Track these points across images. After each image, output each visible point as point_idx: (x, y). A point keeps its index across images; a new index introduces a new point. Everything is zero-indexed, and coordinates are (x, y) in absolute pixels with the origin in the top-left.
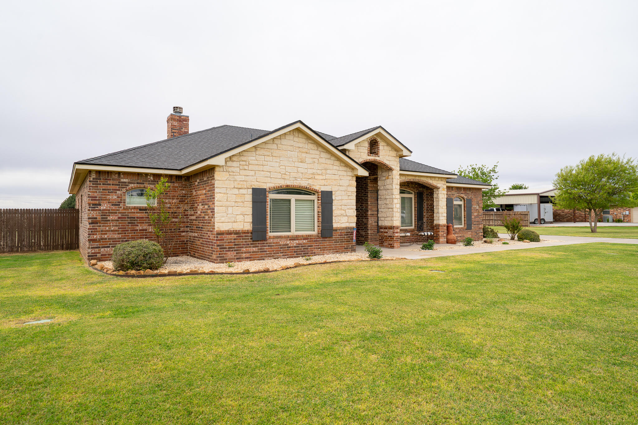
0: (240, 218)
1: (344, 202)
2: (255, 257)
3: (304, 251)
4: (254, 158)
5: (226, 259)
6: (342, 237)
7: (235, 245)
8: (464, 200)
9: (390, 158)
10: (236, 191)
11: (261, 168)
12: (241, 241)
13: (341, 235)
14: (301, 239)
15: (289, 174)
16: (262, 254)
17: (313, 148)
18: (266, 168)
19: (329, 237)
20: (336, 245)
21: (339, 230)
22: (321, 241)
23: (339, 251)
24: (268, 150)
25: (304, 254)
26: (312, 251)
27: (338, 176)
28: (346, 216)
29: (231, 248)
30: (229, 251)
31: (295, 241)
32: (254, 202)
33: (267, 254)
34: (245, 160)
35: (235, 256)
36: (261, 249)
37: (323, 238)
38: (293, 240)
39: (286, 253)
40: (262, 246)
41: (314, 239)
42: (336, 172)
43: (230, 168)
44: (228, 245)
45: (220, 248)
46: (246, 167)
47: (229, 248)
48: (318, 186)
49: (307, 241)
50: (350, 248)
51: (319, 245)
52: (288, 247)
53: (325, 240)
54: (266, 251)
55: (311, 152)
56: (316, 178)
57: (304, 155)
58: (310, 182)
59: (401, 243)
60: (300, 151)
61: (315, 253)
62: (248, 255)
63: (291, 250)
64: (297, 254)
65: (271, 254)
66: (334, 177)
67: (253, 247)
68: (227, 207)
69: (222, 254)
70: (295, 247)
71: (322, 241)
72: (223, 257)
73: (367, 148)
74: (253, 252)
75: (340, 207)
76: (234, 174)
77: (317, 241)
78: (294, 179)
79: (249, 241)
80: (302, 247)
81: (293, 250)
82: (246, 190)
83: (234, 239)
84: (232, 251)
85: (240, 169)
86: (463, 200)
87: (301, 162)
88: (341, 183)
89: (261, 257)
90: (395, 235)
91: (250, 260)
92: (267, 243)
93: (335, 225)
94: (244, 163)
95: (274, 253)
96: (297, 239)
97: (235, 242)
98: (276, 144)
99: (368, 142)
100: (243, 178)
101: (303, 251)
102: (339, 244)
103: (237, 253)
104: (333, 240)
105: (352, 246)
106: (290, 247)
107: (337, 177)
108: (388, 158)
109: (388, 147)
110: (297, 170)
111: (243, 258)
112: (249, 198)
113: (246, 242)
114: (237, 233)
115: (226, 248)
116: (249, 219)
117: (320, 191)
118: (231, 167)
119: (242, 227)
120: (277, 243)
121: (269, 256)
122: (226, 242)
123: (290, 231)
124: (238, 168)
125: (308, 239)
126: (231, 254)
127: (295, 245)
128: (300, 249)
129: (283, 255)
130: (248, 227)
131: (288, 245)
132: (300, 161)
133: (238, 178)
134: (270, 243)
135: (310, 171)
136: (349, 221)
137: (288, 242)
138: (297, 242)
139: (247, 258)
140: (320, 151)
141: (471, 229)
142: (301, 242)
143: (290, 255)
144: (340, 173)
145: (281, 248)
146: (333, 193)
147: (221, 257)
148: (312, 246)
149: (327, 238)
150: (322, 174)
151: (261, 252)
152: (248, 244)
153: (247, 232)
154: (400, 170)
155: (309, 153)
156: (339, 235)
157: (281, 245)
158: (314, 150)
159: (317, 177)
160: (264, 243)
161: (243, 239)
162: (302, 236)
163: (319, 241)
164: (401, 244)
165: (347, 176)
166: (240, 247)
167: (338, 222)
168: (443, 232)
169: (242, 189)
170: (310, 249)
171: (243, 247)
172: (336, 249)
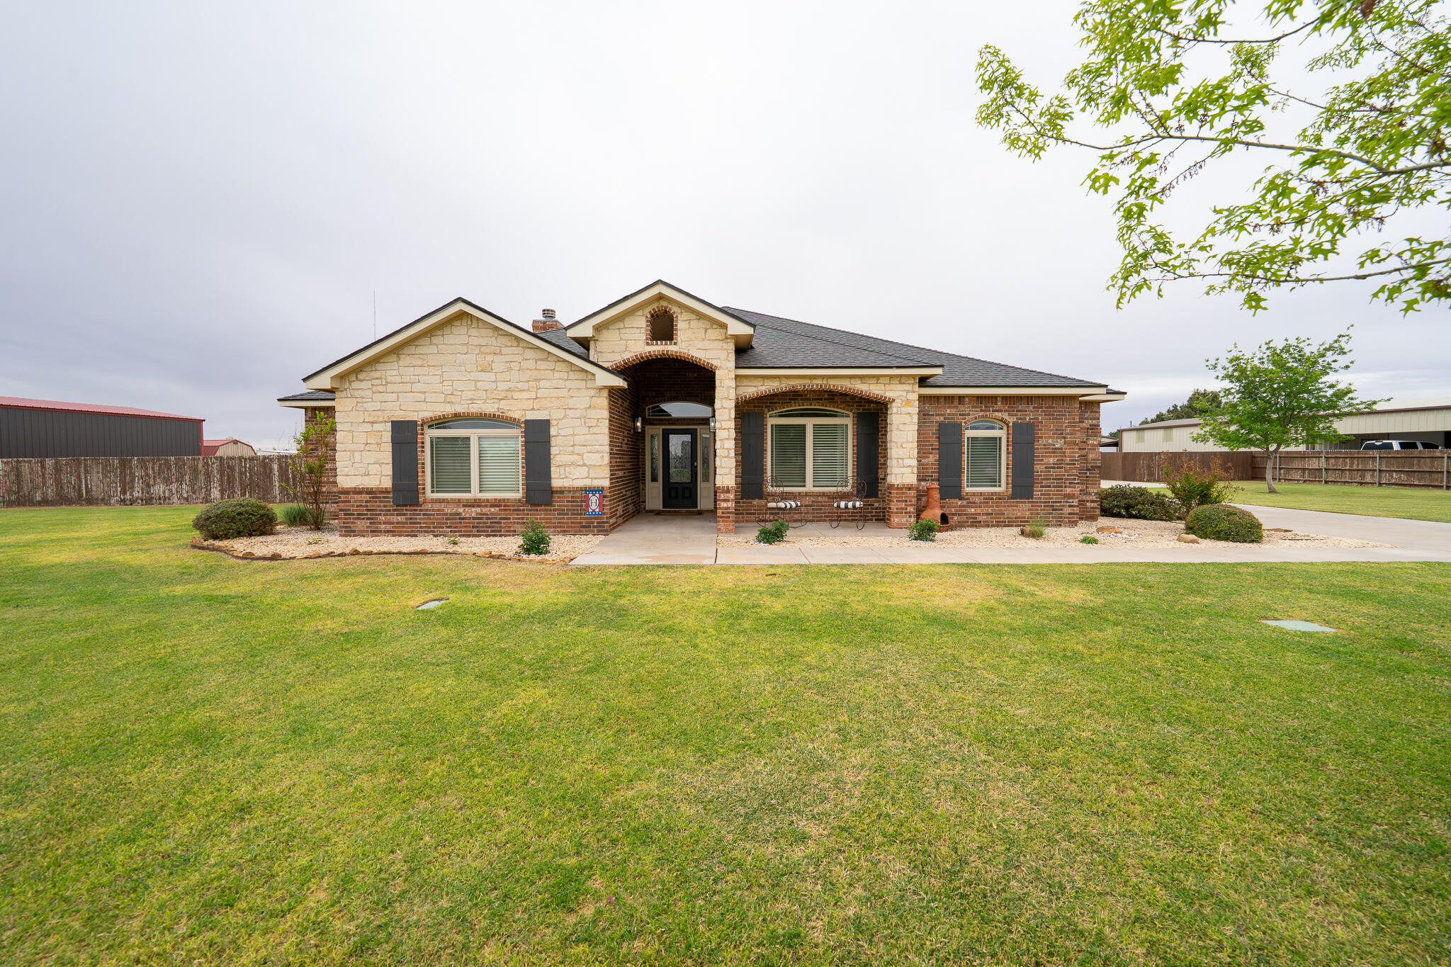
0: (374, 469)
1: (579, 439)
2: (401, 532)
3: (493, 527)
4: (395, 373)
5: (354, 531)
6: (578, 506)
7: (368, 510)
8: (1008, 427)
9: (707, 344)
10: (368, 427)
11: (408, 387)
12: (378, 505)
13: (572, 502)
14: (486, 506)
15: (460, 393)
16: (413, 527)
17: (509, 344)
18: (417, 387)
19: (546, 505)
20: (561, 519)
21: (569, 491)
22: (528, 510)
23: (569, 531)
24: (422, 357)
25: (492, 531)
26: (510, 527)
27: (566, 390)
28: (585, 465)
29: (362, 514)
30: (358, 519)
31: (473, 509)
32: (395, 442)
33: (421, 527)
34: (379, 376)
35: (367, 527)
36: (411, 519)
37: (533, 505)
38: (470, 506)
39: (456, 527)
40: (413, 515)
41: (514, 506)
42: (561, 384)
43: (356, 392)
44: (356, 510)
45: (345, 514)
46: (381, 389)
47: (358, 515)
48: (520, 412)
49: (497, 509)
50: (594, 527)
51: (523, 518)
52: (460, 519)
53: (537, 510)
54: (420, 523)
55: (504, 350)
56: (515, 397)
57: (489, 358)
58: (504, 405)
59: (736, 522)
60: (481, 353)
61: (515, 531)
62: (389, 527)
63: (466, 523)
64: (478, 531)
65: (429, 527)
66: (555, 393)
67: (397, 515)
68: (353, 452)
69: (348, 523)
70: (474, 518)
71: (530, 510)
72: (350, 527)
73: (643, 330)
74: (397, 523)
75: (571, 449)
76: (364, 400)
77: (520, 510)
78: (470, 402)
79: (391, 506)
80: (487, 519)
81: (469, 523)
82: (383, 424)
83: (366, 502)
84: (363, 519)
85: (373, 392)
86: (1005, 428)
87: (482, 371)
88: (571, 403)
89: (412, 531)
90: (720, 504)
91: (394, 536)
92: (421, 510)
93: (556, 483)
94: (378, 382)
95: (434, 527)
96: (478, 506)
97: (367, 506)
98: (435, 344)
99: (647, 317)
100: (378, 406)
101: (489, 527)
102: (570, 519)
103: (371, 523)
104: (554, 510)
105: (598, 523)
106: (463, 519)
107: (563, 393)
108: (700, 344)
109: (701, 321)
110: (476, 387)
111: (381, 532)
112: (387, 436)
113: (384, 506)
114: (369, 491)
115: (354, 514)
116: (388, 470)
117: (523, 420)
118: (358, 389)
119: (378, 483)
120: (439, 510)
121: (426, 532)
122: (353, 506)
123: (470, 491)
124: (370, 391)
125: (500, 506)
126: (361, 524)
127: (473, 515)
128: (485, 523)
129: (451, 531)
130: (387, 483)
131: (460, 514)
132: (479, 369)
133: (370, 406)
134: (427, 510)
135: (502, 386)
136: (591, 476)
137: (461, 510)
138: (478, 510)
139: (388, 532)
140: (523, 348)
141: (1032, 498)
142: (485, 510)
143: (465, 531)
144: (569, 384)
145: (447, 519)
146: (553, 422)
147: (346, 527)
148: (509, 519)
149: (540, 505)
150: (528, 390)
151: (411, 523)
152: (389, 510)
153: (386, 491)
154: (736, 368)
155: (500, 353)
156: (568, 501)
157: (446, 514)
158: (512, 346)
159: (516, 395)
160: (416, 510)
161: (380, 502)
162: (487, 500)
163: (523, 510)
164: (737, 525)
165: (588, 388)
166: (376, 515)
167: (567, 478)
168: (906, 501)
169: (376, 423)
170: (504, 523)
171: (380, 515)
172: (561, 527)
